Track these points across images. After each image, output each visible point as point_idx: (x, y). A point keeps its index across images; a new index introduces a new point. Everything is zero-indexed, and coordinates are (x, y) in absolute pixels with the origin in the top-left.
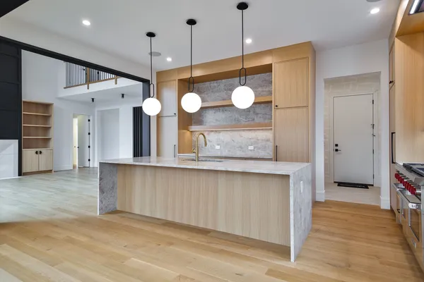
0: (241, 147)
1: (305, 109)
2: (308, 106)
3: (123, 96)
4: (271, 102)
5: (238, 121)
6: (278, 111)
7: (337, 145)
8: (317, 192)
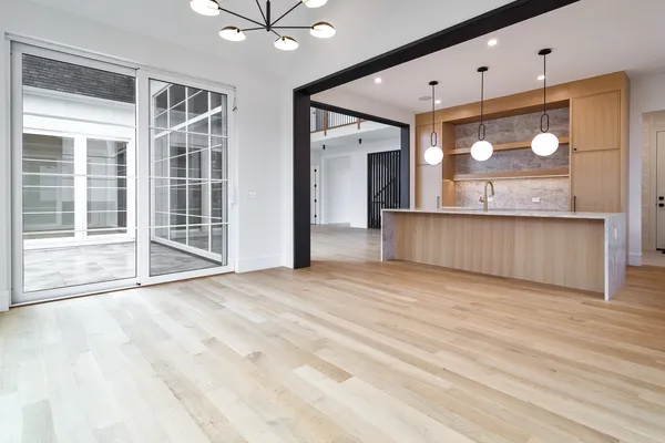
0: (523, 200)
1: (616, 153)
2: (621, 149)
3: (360, 141)
4: (568, 144)
5: (519, 168)
6: (577, 156)
7: (661, 198)
8: (630, 254)
